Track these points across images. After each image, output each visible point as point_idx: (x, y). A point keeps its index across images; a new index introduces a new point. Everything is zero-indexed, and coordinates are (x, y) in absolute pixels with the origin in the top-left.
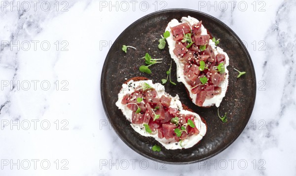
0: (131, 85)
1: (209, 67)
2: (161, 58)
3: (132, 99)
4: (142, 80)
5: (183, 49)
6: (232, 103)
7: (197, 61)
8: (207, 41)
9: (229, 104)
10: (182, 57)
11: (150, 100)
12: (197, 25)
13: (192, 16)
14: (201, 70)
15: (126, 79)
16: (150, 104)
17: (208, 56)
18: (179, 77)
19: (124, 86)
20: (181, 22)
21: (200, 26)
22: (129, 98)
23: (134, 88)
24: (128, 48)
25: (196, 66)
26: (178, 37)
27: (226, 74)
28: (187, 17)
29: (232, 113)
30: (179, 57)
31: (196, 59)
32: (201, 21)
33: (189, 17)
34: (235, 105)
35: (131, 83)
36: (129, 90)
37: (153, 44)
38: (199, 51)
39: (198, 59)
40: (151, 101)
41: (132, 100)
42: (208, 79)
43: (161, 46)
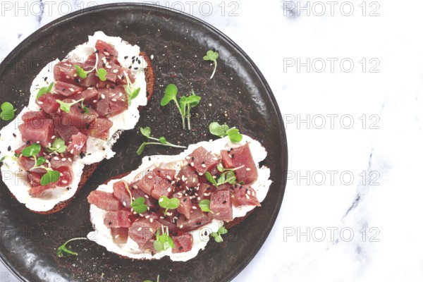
0: (136, 62)
1: (167, 218)
2: (192, 126)
3: (105, 61)
4: (148, 86)
5: (204, 166)
6: (97, 267)
7: (180, 194)
8: (218, 214)
9: (94, 261)
10: (189, 165)
11: (103, 97)
12: (251, 196)
13: (271, 187)
14: (161, 200)
15: (152, 57)
16: (96, 97)
17: (188, 216)
18: (150, 159)
19: (136, 49)
20: (260, 166)
21: (251, 203)
22: (107, 54)
23: (130, 67)
24: (213, 62)
25: (169, 190)
26: (228, 158)
27: (153, 254)
28: (269, 179)
29: (75, 268)
30: (189, 158)
31: (184, 191)
32: (260, 205)
33: (270, 182)
34: (92, 272)
35: (139, 62)
36: (126, 58)
37: (219, 112)
38: (199, 199)
39: (184, 195)
40: (101, 99)
41: (104, 59)
42: (142, 215)
43: (214, 127)
